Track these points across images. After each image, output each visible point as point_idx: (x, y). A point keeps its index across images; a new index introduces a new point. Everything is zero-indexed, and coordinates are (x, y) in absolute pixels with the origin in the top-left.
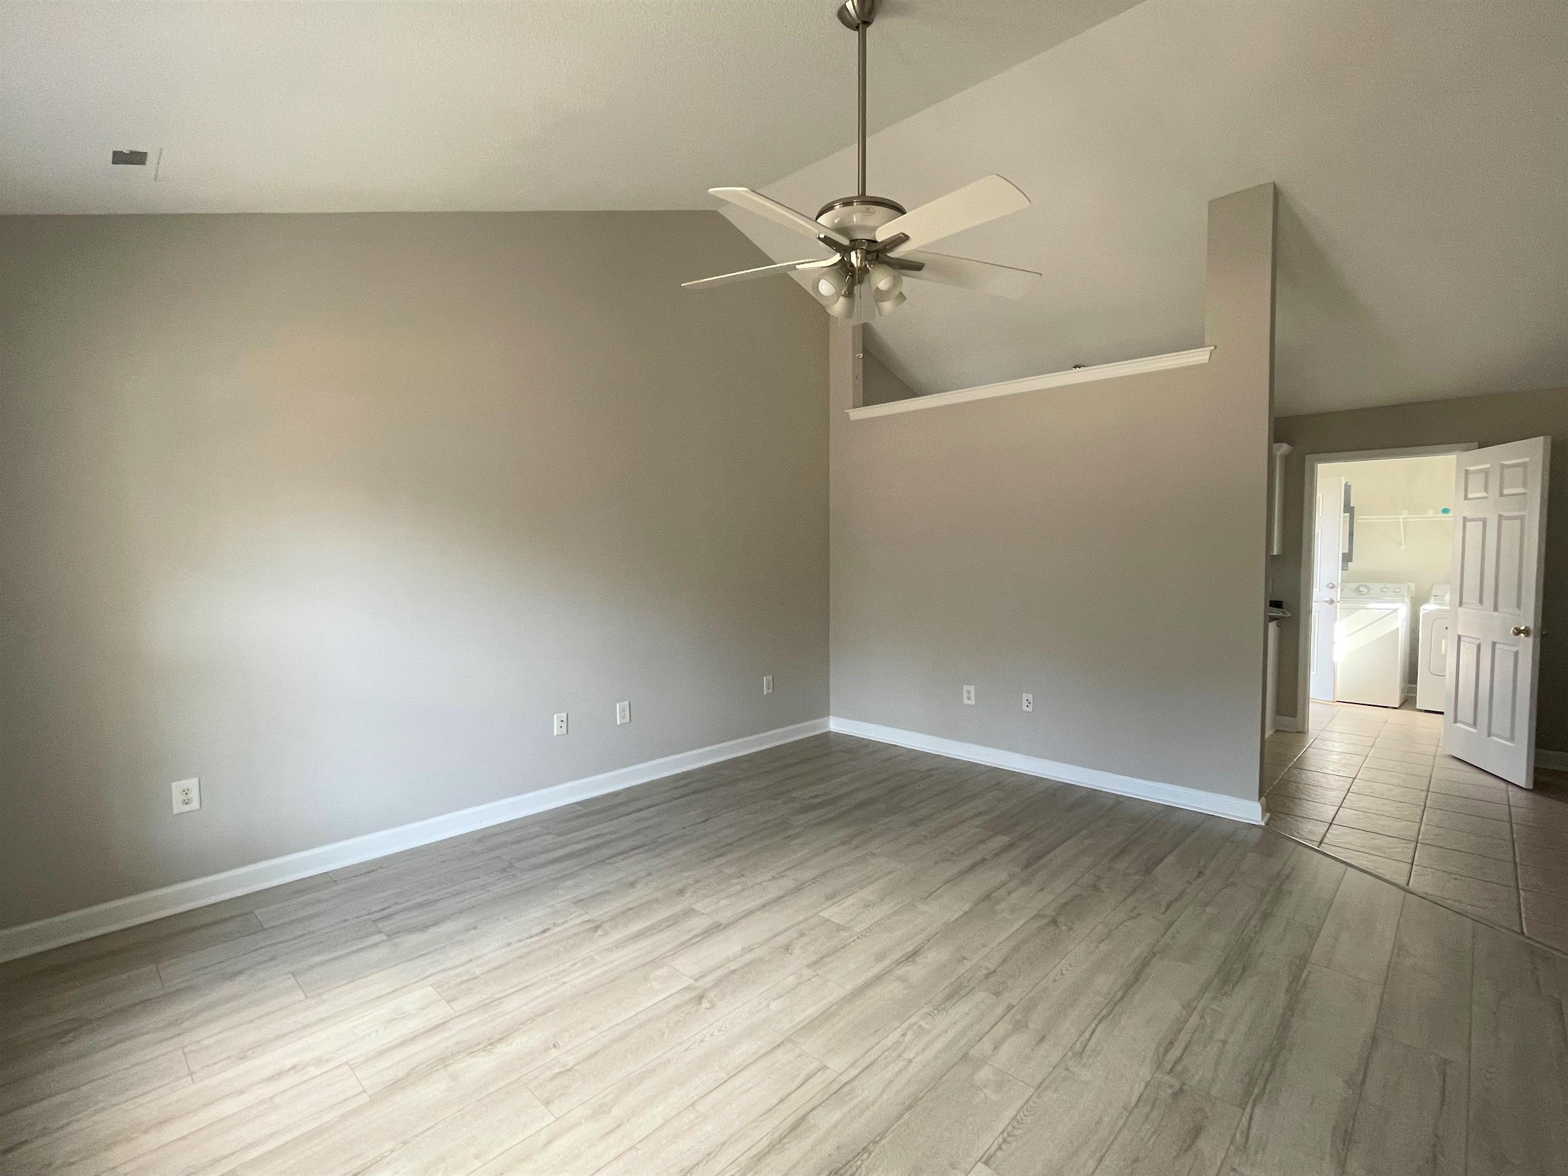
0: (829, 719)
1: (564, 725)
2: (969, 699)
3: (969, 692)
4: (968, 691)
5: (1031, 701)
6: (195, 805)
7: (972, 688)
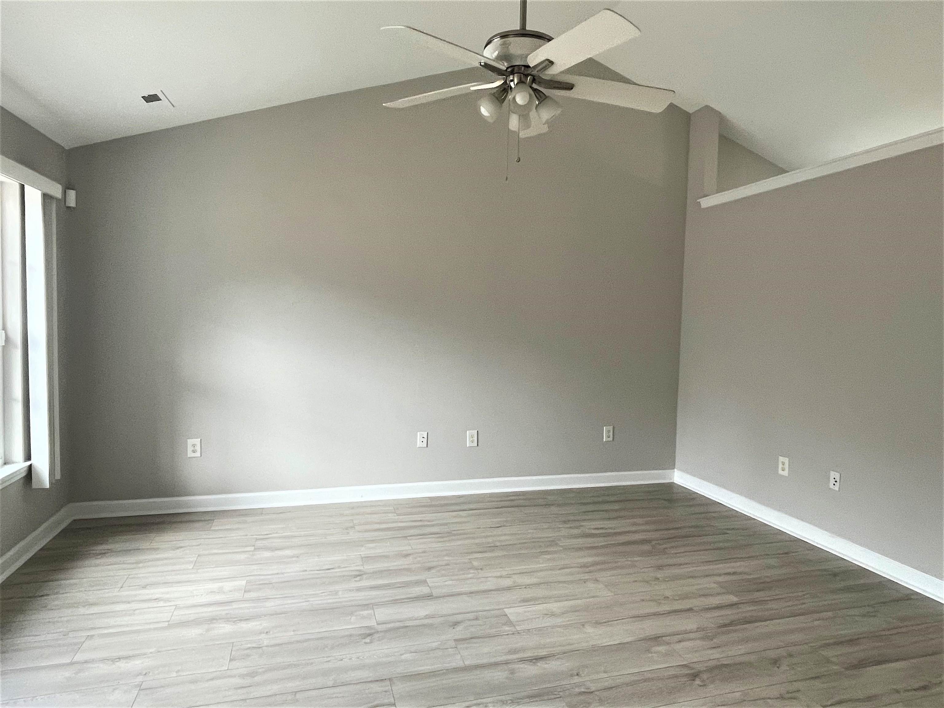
0: (674, 472)
1: (425, 440)
2: (783, 471)
3: (783, 464)
4: (782, 462)
5: (838, 481)
6: (198, 454)
7: (786, 460)
